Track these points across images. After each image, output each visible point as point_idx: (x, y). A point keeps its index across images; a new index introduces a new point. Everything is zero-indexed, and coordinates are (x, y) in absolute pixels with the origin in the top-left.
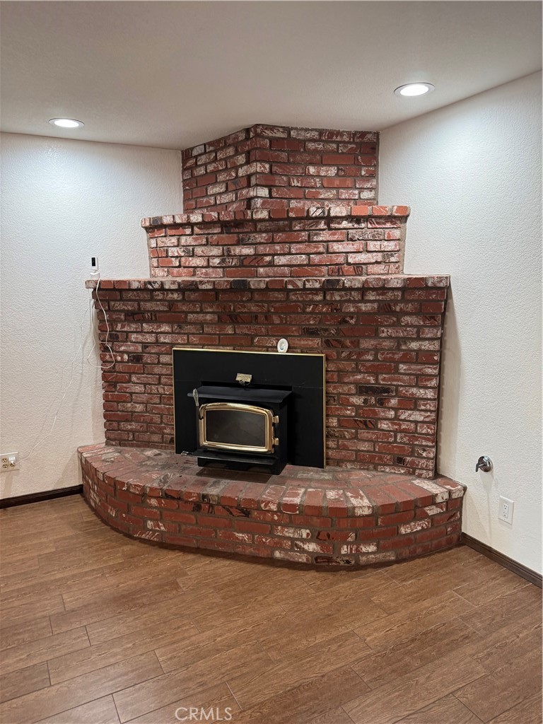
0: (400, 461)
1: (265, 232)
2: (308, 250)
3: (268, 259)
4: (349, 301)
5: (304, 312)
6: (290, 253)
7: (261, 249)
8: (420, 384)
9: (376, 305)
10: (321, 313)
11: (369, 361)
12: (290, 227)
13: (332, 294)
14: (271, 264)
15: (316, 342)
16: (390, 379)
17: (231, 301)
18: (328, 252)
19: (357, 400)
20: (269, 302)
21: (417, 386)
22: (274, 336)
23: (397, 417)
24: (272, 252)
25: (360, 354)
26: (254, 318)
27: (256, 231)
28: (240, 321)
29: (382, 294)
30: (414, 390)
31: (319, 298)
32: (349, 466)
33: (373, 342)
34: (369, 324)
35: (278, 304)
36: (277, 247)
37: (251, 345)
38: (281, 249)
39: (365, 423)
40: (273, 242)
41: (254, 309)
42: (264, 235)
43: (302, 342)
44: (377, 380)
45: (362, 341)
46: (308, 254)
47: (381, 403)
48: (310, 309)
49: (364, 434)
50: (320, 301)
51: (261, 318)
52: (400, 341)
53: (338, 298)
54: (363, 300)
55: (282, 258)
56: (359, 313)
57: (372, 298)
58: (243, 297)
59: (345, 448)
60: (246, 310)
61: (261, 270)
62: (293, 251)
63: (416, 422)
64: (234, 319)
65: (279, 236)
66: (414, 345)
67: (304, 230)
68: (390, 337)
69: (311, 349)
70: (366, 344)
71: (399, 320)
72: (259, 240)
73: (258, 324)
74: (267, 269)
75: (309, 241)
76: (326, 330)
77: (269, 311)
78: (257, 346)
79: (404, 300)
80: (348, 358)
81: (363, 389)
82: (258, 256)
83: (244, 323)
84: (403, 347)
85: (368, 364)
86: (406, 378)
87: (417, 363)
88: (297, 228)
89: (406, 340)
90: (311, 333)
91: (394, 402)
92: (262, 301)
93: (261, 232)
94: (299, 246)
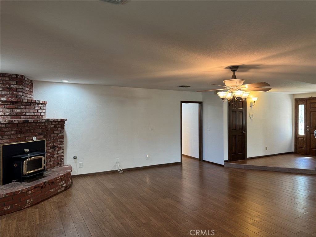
0: (58, 164)
1: (24, 105)
2: (34, 111)
3: (24, 113)
4: (49, 125)
5: (39, 128)
6: (30, 112)
7: (23, 110)
8: (62, 143)
9: (54, 126)
10: (43, 128)
11: (52, 140)
12: (30, 104)
13: (46, 123)
14: (25, 115)
15: (42, 136)
16: (56, 144)
17: (21, 127)
18: (38, 112)
19: (50, 151)
20: (31, 126)
21: (61, 144)
22: (31, 136)
23: (58, 153)
24: (25, 111)
25: (51, 138)
26: (26, 131)
27: (21, 105)
28: (22, 133)
29: (55, 123)
30: (60, 145)
31: (43, 124)
32: (49, 169)
33: (53, 135)
34: (52, 131)
35: (33, 127)
36: (27, 110)
37: (25, 140)
38: (28, 111)
39: (52, 157)
40: (26, 109)
41: (27, 128)
42: (24, 106)
43: (39, 137)
44: (54, 144)
45: (51, 135)
46: (34, 112)
47: (55, 150)
48: (41, 128)
49: (52, 159)
50: (43, 125)
51: (28, 131)
52: (58, 134)
53: (47, 124)
54: (52, 125)
55: (28, 113)
56: (51, 128)
57: (53, 124)
58: (25, 125)
59: (48, 165)
60: (25, 129)
61: (22, 117)
62: (31, 111)
63: (61, 153)
64: (21, 132)
65: (28, 107)
66: (60, 135)
67: (33, 106)
68: (56, 133)
69: (41, 139)
70: (52, 135)
71: (57, 129)
72: (22, 108)
73: (27, 133)
74: (23, 116)
75: (34, 109)
76: (44, 133)
77: (31, 129)
78: (27, 140)
79: (59, 124)
80: (49, 140)
81: (51, 147)
82: (22, 112)
83: (24, 133)
84: (58, 135)
85: (52, 141)
86: (59, 143)
87: (61, 139)
88: (32, 105)
89: (59, 133)
90: (40, 134)
91: (57, 149)
92: (30, 126)
93: (23, 105)
94: (32, 110)
